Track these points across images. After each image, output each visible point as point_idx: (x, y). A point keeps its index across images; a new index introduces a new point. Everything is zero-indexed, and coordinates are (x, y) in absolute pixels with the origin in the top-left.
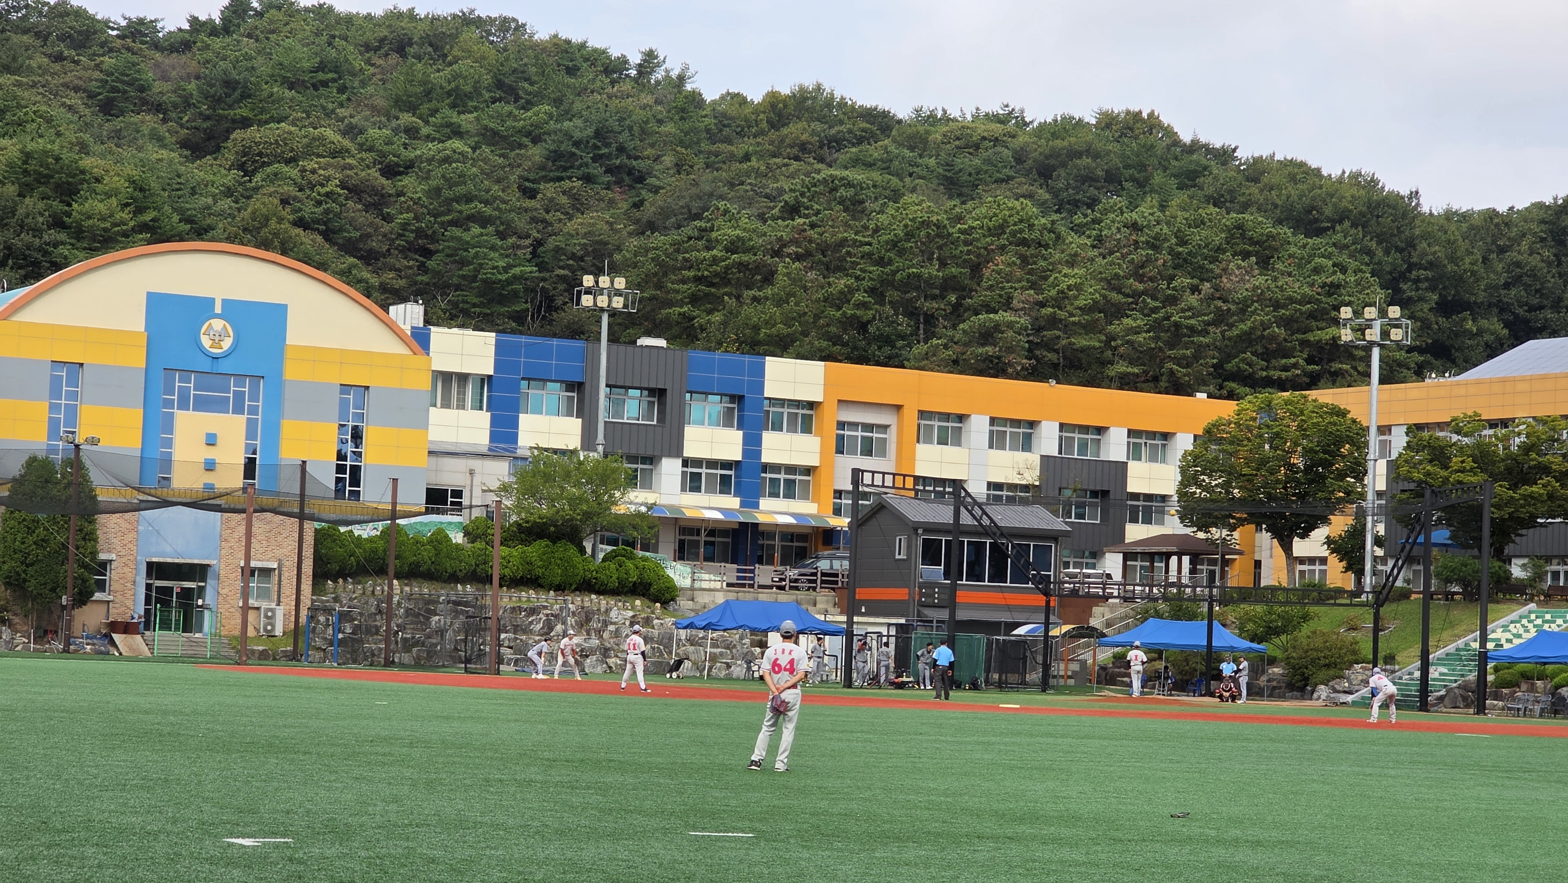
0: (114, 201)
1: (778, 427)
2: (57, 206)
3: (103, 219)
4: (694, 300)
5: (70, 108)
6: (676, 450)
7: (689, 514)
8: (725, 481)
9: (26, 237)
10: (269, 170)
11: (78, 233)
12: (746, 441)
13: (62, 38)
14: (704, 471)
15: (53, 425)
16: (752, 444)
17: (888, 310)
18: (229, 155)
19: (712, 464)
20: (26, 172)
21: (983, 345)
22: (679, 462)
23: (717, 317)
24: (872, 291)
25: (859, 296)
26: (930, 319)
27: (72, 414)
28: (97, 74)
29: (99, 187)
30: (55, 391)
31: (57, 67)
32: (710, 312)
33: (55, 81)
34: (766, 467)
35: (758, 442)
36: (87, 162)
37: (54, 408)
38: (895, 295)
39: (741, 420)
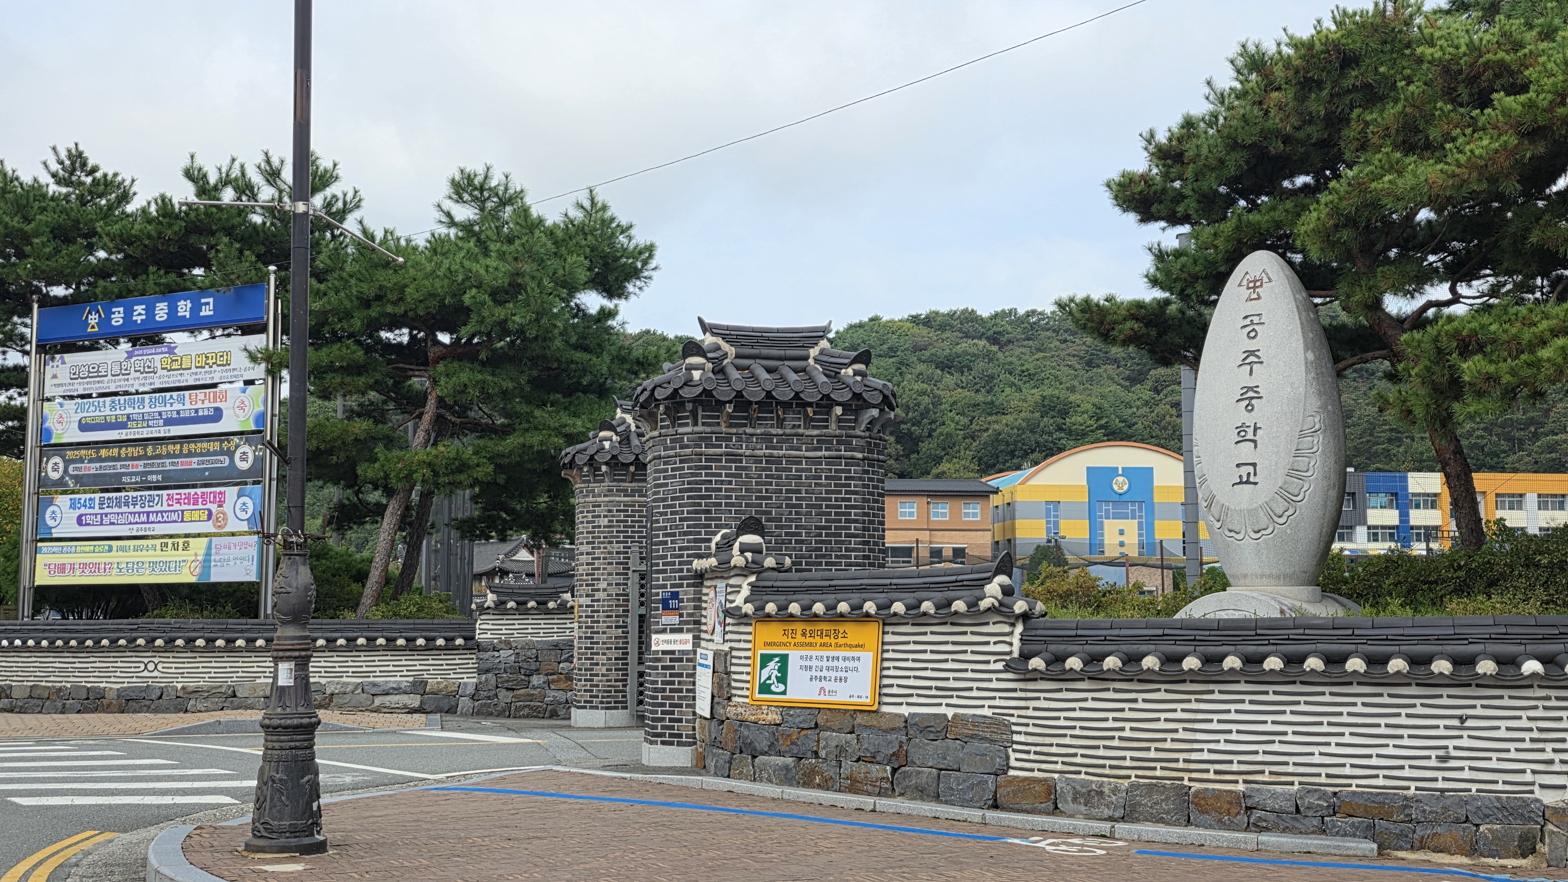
0: (1086, 416)
1: (1418, 506)
2: (1060, 420)
3: (1081, 425)
4: (1390, 440)
5: (1070, 366)
6: (1363, 522)
7: (1371, 553)
8: (1392, 535)
9: (1045, 437)
10: (1169, 389)
11: (1070, 433)
12: (1401, 515)
13: (1066, 331)
14: (1380, 531)
15: (1048, 530)
16: (1404, 516)
17: (1495, 438)
18: (1149, 384)
19: (1383, 527)
20: (1044, 406)
21: (1550, 453)
22: (1365, 528)
23: (1401, 450)
24: (1485, 429)
25: (1478, 433)
26: (1521, 441)
27: (1056, 525)
28: (1084, 347)
29: (1079, 409)
30: (1048, 516)
31: (1064, 346)
32: (1399, 446)
33: (1063, 354)
34: (1412, 528)
35: (1407, 515)
36: (1072, 398)
37: (1048, 522)
38: (1499, 430)
39: (1397, 504)
